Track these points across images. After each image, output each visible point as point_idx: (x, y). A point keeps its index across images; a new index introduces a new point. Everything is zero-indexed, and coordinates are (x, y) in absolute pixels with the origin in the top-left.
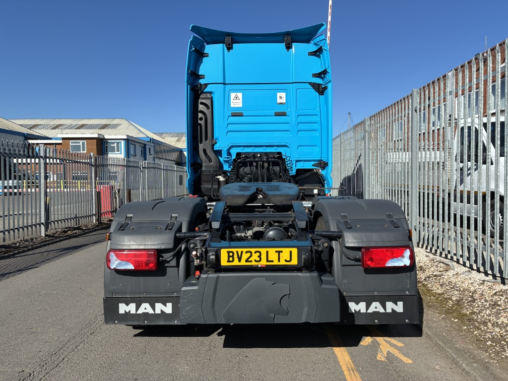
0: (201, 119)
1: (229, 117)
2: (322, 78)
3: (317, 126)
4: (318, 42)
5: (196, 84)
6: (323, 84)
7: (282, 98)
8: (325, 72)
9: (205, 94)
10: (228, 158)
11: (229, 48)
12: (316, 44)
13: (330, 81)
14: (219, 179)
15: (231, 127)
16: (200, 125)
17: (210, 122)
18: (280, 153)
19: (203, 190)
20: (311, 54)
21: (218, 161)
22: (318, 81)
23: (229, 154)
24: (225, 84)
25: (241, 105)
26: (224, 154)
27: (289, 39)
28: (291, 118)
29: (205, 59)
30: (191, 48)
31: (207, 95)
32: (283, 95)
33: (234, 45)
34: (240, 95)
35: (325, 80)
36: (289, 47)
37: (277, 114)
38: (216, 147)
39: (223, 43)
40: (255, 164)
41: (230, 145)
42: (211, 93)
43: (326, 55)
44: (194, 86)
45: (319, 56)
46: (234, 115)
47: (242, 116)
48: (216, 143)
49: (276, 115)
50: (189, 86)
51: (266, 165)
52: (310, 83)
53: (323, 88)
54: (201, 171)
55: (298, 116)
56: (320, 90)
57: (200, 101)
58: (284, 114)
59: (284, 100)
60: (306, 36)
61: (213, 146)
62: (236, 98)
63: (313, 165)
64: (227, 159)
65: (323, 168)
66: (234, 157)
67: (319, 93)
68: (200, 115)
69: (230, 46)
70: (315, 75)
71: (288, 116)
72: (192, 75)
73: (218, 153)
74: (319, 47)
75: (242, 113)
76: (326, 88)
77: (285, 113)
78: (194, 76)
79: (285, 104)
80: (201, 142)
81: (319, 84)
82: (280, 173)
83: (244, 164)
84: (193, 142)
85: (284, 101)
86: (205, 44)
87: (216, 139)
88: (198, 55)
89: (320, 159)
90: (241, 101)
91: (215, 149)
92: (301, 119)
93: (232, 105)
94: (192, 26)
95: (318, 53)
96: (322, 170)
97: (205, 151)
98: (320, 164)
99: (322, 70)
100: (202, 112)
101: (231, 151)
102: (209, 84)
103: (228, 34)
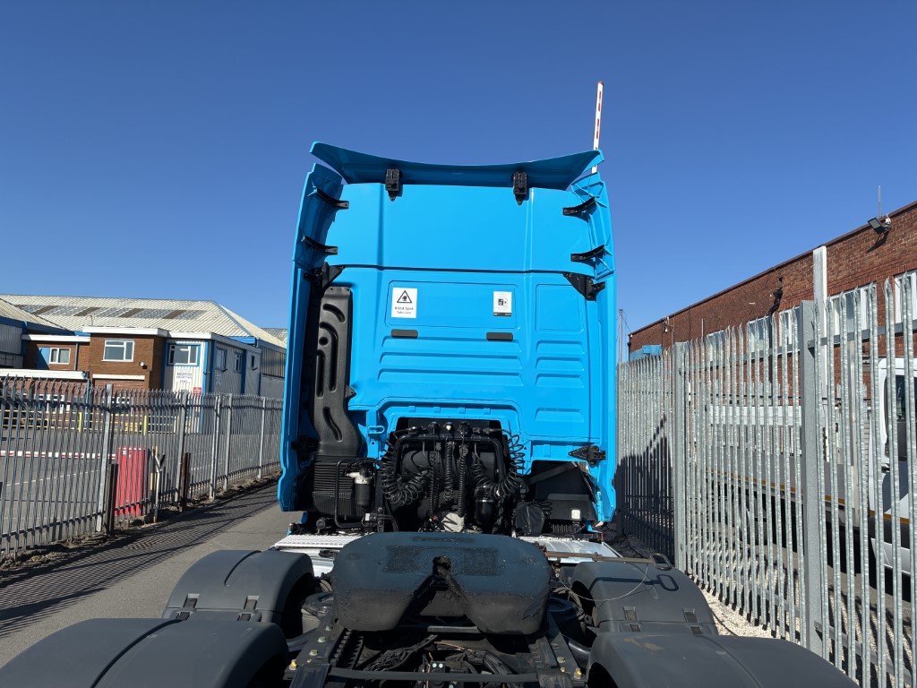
0: (324, 341)
1: (385, 338)
2: (593, 265)
3: (580, 368)
4: (586, 188)
5: (317, 265)
6: (594, 278)
7: (503, 301)
8: (600, 252)
9: (335, 288)
10: (379, 430)
11: (395, 192)
12: (580, 192)
13: (612, 273)
14: (354, 479)
15: (390, 361)
16: (321, 354)
17: (343, 348)
18: (496, 424)
19: (316, 502)
20: (569, 212)
21: (356, 438)
22: (584, 269)
23: (382, 420)
24: (381, 268)
25: (413, 315)
26: (371, 419)
27: (523, 179)
28: (523, 347)
29: (339, 214)
30: (309, 189)
31: (340, 290)
32: (507, 296)
33: (405, 186)
34: (413, 293)
35: (600, 268)
36: (521, 196)
37: (492, 337)
38: (354, 405)
39: (382, 181)
40: (438, 446)
41: (386, 400)
42: (349, 285)
43: (602, 215)
44: (314, 270)
45: (586, 218)
46: (397, 335)
47: (415, 338)
48: (354, 395)
49: (489, 340)
50: (299, 270)
51: (464, 451)
52: (566, 274)
53: (595, 286)
54: (316, 457)
55: (539, 342)
56: (590, 289)
57: (324, 301)
58: (507, 338)
59: (507, 308)
60: (560, 174)
61: (346, 400)
62: (405, 298)
63: (572, 454)
64: (375, 432)
65: (594, 463)
66: (392, 427)
67: (585, 296)
68: (322, 332)
69: (397, 190)
70: (576, 258)
71: (515, 341)
72: (309, 246)
73: (358, 417)
74: (587, 198)
75: (416, 332)
76: (601, 286)
77: (511, 335)
78: (313, 248)
79: (509, 315)
80: (320, 391)
81: (586, 276)
82: (496, 467)
83: (415, 445)
84: (302, 390)
85: (509, 311)
86: (343, 181)
87: (354, 386)
88: (326, 203)
89: (586, 440)
90: (414, 305)
91: (350, 409)
92: (545, 350)
93: (395, 314)
94: (316, 145)
95: (584, 210)
96: (591, 466)
97: (327, 412)
98: (587, 451)
99: (594, 248)
100: (325, 326)
101: (385, 414)
102: (345, 266)
103: (394, 164)
